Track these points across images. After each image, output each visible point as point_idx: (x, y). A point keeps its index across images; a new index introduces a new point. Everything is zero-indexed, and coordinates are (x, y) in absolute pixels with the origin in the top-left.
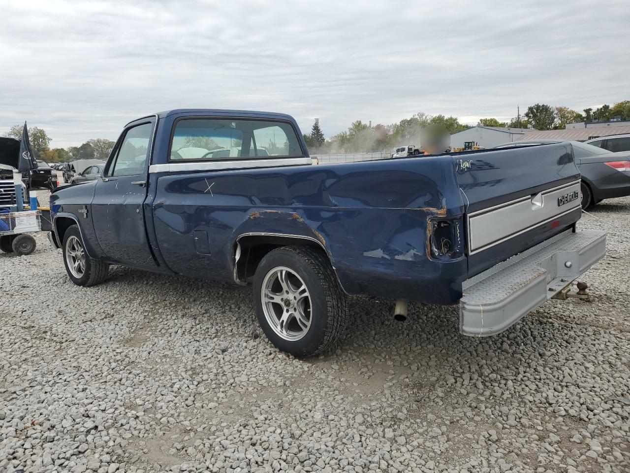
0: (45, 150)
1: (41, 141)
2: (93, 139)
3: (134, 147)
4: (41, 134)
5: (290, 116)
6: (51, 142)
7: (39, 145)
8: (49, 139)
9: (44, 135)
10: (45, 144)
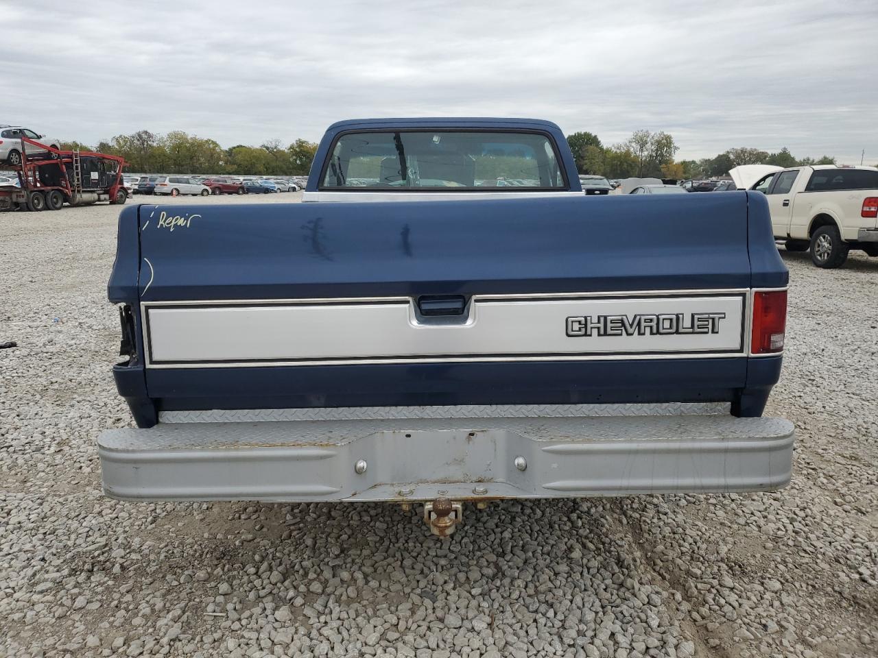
0: (668, 162)
1: (665, 150)
2: (735, 148)
3: (793, 159)
4: (667, 140)
5: (555, 124)
6: (677, 152)
7: (662, 155)
8: (676, 148)
9: (671, 143)
10: (670, 155)
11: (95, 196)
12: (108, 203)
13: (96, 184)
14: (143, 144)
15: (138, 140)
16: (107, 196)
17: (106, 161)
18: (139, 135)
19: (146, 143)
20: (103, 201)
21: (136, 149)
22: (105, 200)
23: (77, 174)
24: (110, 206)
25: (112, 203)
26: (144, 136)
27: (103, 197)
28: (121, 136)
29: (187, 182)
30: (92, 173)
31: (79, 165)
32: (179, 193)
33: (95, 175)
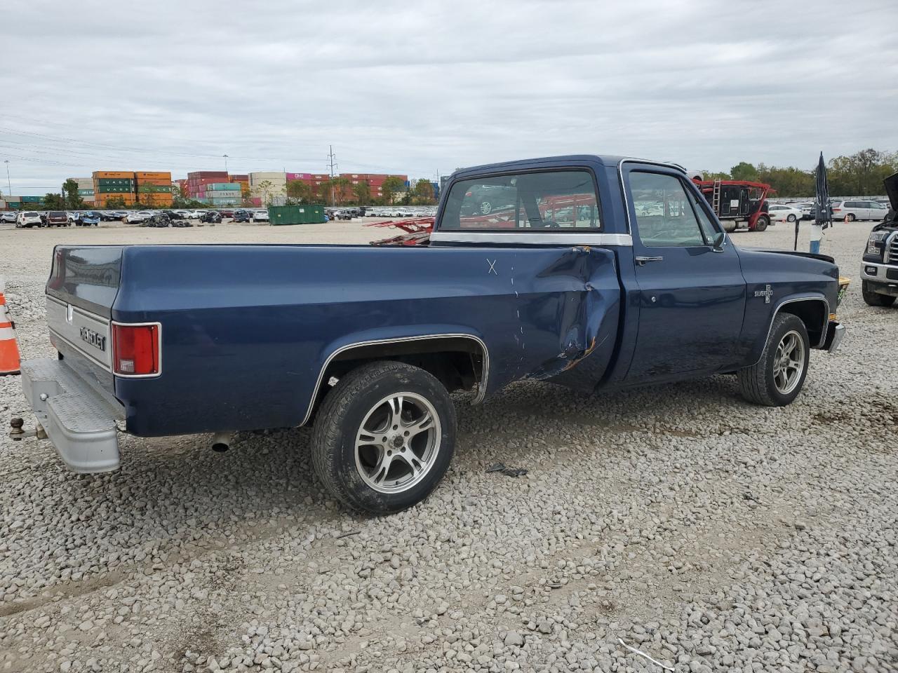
11: (733, 223)
12: (747, 230)
13: (735, 212)
14: (865, 164)
15: (861, 160)
16: (746, 224)
17: (751, 189)
18: (862, 155)
19: (869, 163)
20: (740, 228)
21: (856, 170)
22: (744, 227)
23: (716, 203)
24: (749, 233)
25: (750, 230)
26: (868, 155)
27: (741, 224)
28: (840, 158)
29: (868, 206)
30: (732, 201)
31: (719, 194)
32: (855, 220)
33: (735, 203)
